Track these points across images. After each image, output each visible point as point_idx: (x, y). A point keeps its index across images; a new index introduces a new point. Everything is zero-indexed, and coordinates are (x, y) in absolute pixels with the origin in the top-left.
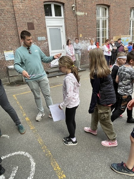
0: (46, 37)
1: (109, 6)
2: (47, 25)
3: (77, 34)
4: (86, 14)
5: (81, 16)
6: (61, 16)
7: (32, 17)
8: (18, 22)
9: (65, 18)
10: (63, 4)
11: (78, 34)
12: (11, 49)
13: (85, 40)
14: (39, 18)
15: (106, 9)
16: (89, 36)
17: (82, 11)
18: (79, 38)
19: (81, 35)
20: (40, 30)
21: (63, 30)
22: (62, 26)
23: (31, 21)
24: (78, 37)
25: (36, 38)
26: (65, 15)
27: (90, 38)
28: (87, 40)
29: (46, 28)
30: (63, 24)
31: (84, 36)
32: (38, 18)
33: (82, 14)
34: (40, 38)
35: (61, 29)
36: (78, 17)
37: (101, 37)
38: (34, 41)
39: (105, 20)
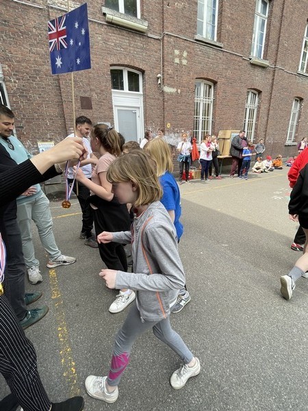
0: (113, 123)
1: (215, 83)
2: (114, 103)
3: (162, 123)
4: (179, 91)
5: (171, 94)
6: (139, 91)
7: (88, 88)
8: (63, 95)
9: (145, 96)
10: (143, 72)
11: (164, 122)
12: (51, 139)
13: (174, 133)
14: (102, 91)
15: (210, 87)
16: (181, 127)
17: (172, 86)
19: (169, 124)
20: (102, 111)
21: (140, 114)
22: (139, 108)
23: (86, 95)
26: (144, 90)
28: (177, 133)
29: (111, 108)
30: (141, 105)
31: (174, 126)
32: (99, 91)
33: (173, 90)
35: (137, 112)
36: (165, 95)
37: (200, 131)
39: (208, 104)
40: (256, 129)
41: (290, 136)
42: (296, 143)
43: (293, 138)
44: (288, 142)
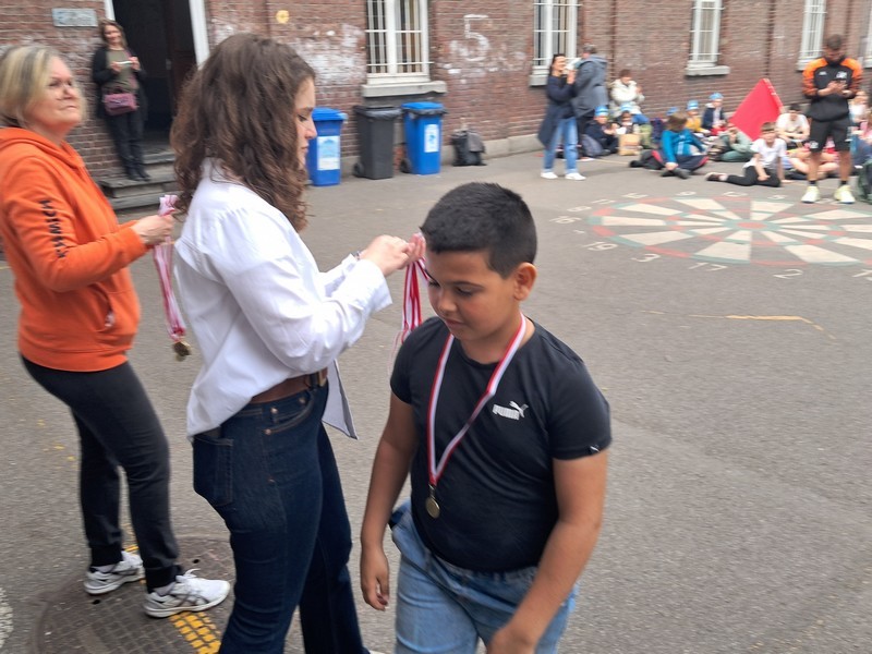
0: (101, 11)
3: (261, 10)
11: (266, 7)
13: (305, 39)
16: (324, 22)
18: (273, 28)
19: (285, 13)
24: (267, 20)
25: (44, 11)
27: (331, 33)
28: (313, 38)
31: (300, 20)
34: (62, 16)
37: (392, 31)
38: (35, 27)
40: (580, 23)
41: (705, 47)
42: (724, 70)
43: (714, 52)
44: (698, 66)
